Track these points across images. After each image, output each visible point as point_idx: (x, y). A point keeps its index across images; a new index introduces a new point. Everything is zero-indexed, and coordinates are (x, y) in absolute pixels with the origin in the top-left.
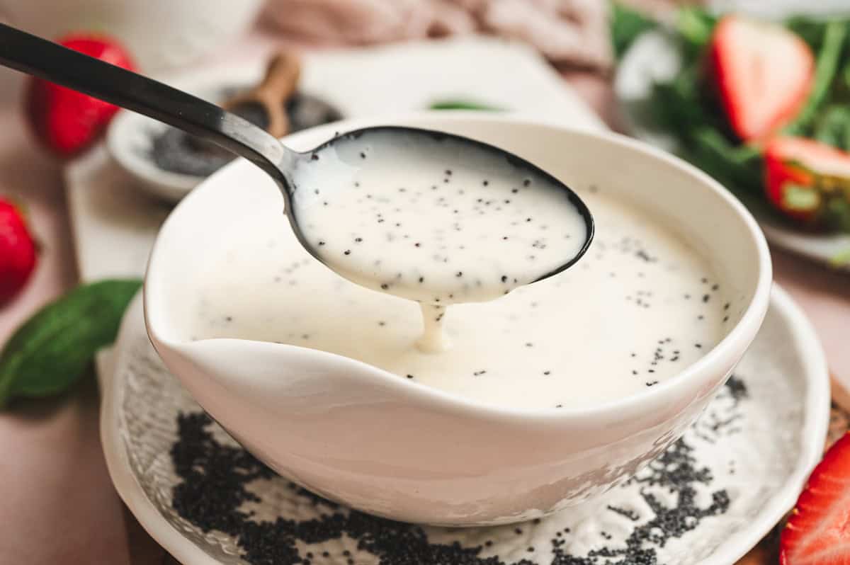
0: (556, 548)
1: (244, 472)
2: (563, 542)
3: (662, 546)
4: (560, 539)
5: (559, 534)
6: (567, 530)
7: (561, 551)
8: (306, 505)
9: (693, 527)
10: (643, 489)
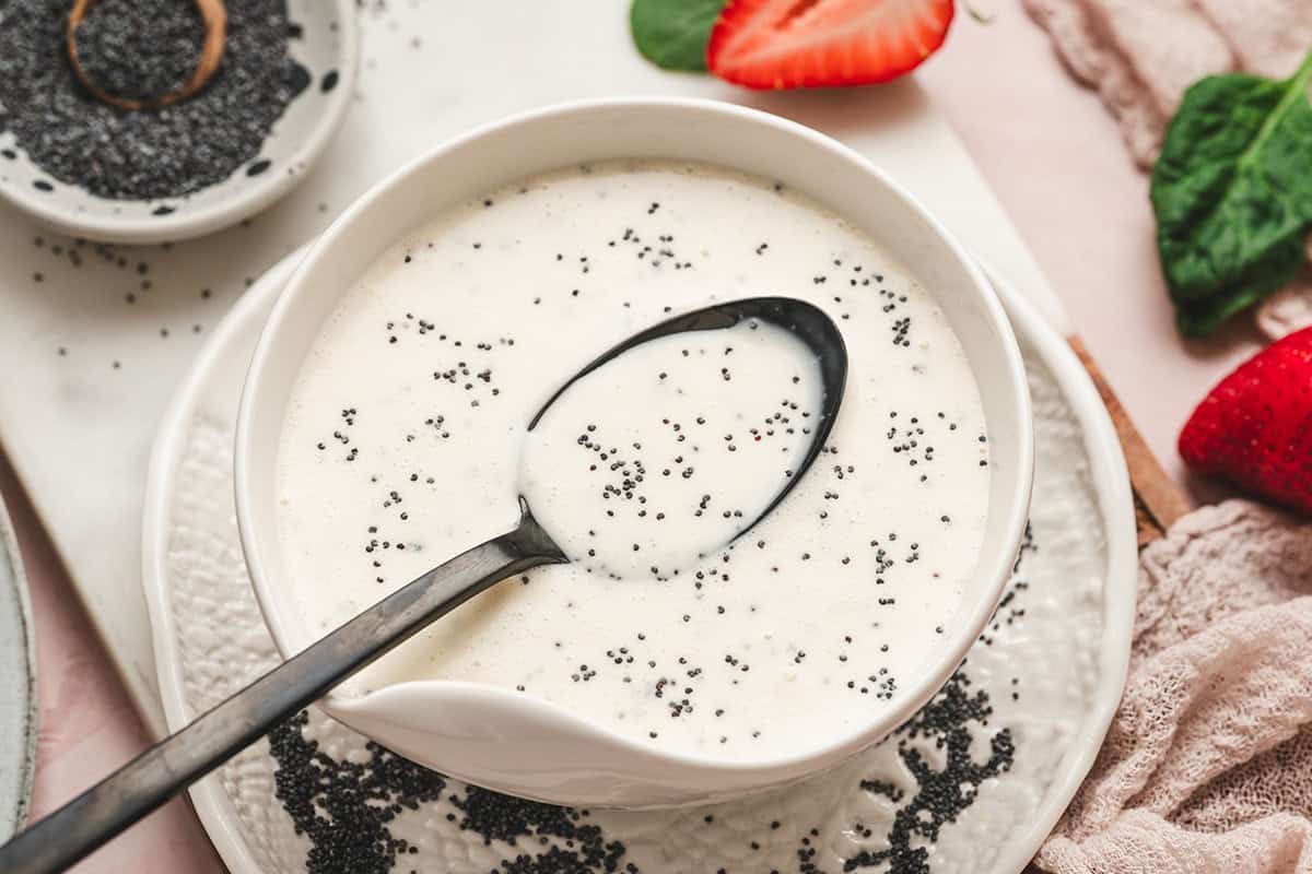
0: (805, 863)
1: (381, 804)
2: (812, 852)
3: (934, 840)
4: (807, 848)
5: (806, 841)
6: (815, 832)
7: (812, 867)
8: (477, 844)
9: (969, 802)
10: (903, 743)
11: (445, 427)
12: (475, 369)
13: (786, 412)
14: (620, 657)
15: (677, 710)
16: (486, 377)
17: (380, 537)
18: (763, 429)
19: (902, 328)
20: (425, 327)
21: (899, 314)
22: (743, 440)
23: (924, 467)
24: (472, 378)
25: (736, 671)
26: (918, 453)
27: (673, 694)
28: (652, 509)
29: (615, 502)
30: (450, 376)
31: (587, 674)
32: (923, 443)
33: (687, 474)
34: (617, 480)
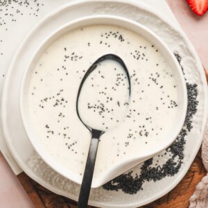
11: (63, 115)
12: (60, 99)
13: (119, 77)
14: (130, 136)
15: (146, 135)
16: (63, 100)
17: (69, 145)
18: (117, 83)
19: (121, 37)
20: (46, 100)
21: (118, 36)
22: (116, 87)
23: (145, 58)
24: (61, 102)
25: (150, 120)
26: (142, 56)
27: (143, 133)
28: (110, 110)
29: (103, 114)
30: (57, 104)
31: (127, 143)
32: (141, 54)
33: (111, 99)
34: (100, 110)
